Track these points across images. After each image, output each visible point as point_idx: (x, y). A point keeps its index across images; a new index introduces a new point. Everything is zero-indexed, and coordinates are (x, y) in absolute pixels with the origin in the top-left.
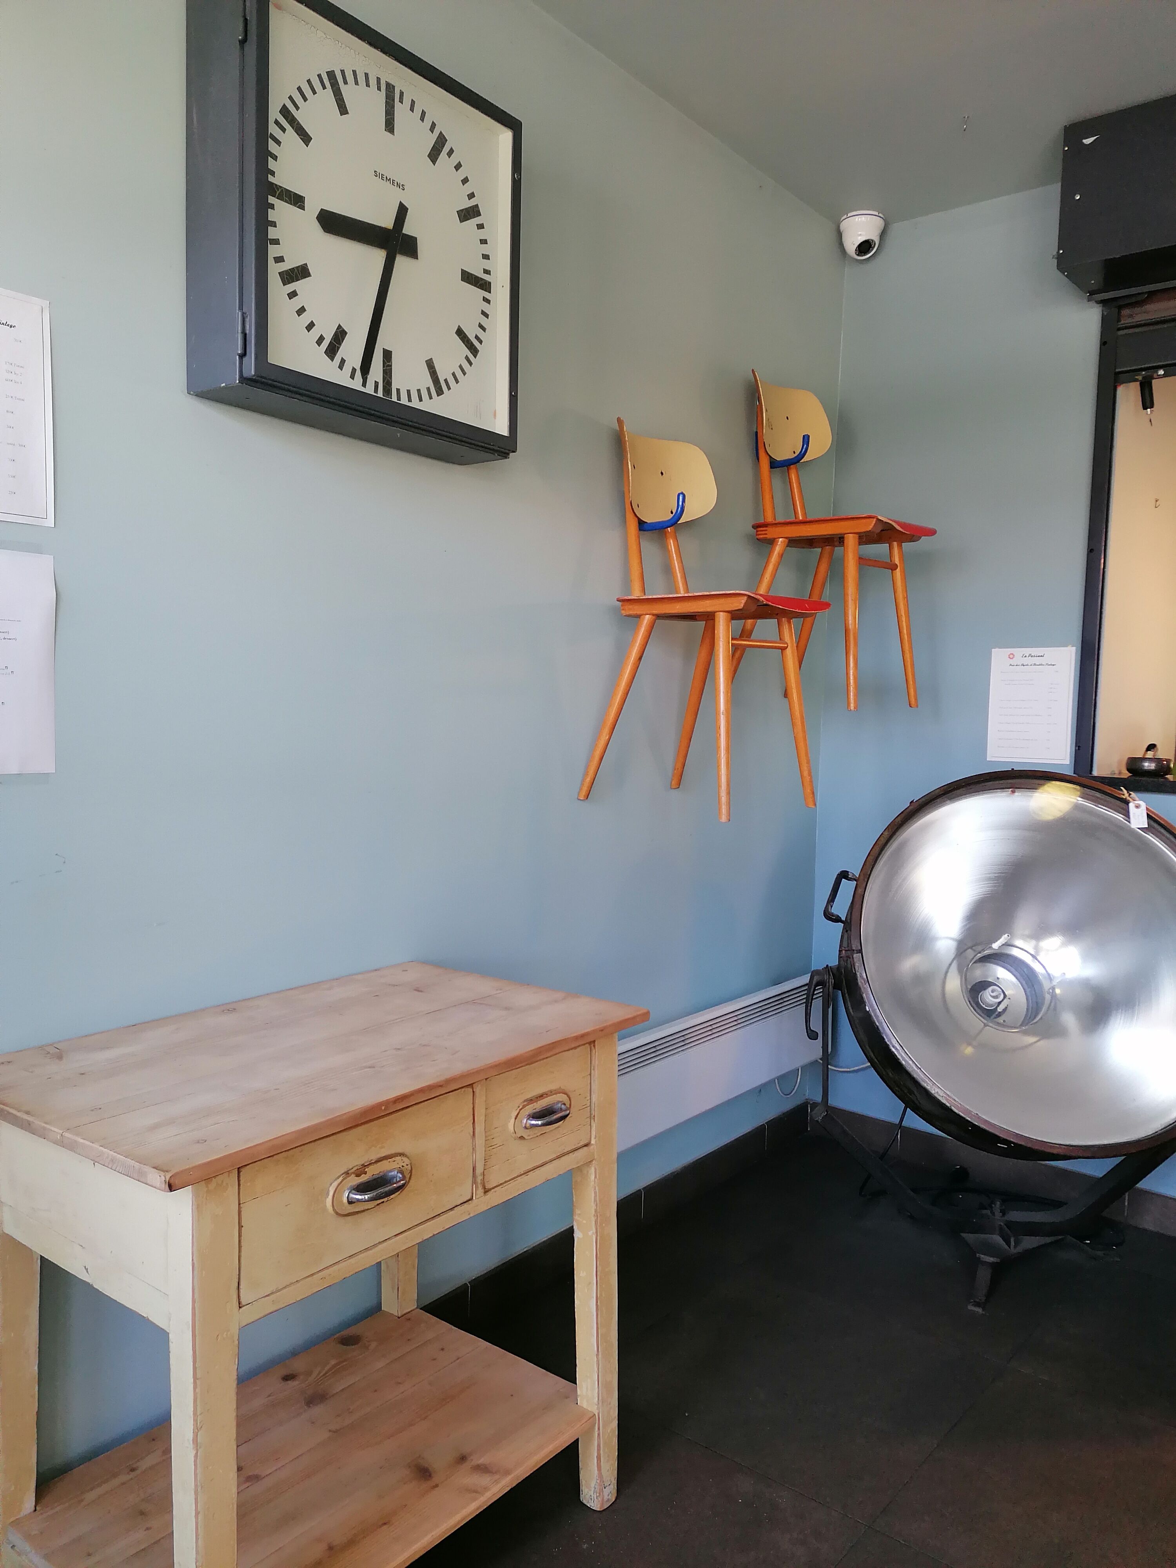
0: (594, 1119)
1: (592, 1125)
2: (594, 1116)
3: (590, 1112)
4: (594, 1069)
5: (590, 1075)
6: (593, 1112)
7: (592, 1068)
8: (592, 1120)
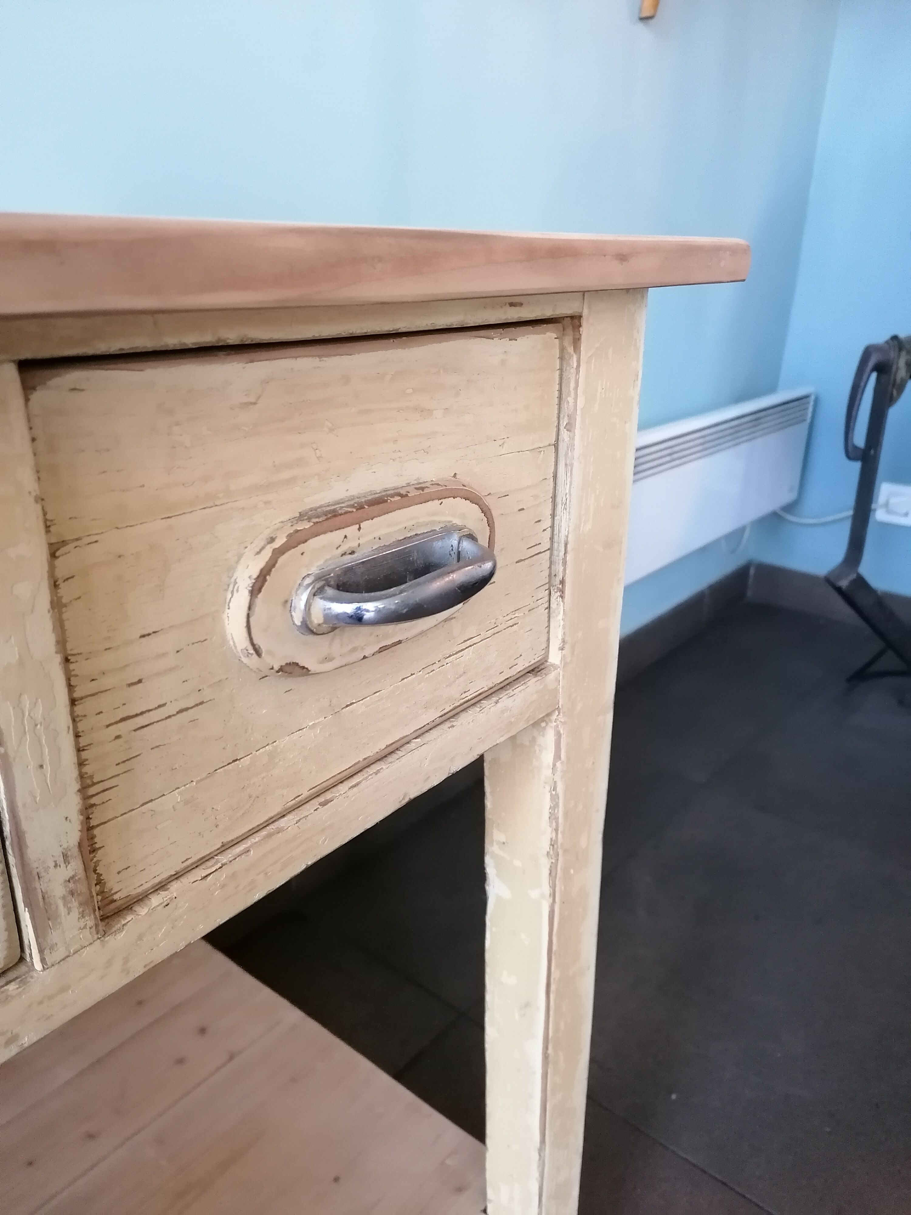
0: (562, 591)
1: (553, 606)
2: (562, 582)
3: (550, 568)
4: (570, 427)
5: (556, 446)
6: (559, 568)
7: (564, 422)
8: (555, 595)
